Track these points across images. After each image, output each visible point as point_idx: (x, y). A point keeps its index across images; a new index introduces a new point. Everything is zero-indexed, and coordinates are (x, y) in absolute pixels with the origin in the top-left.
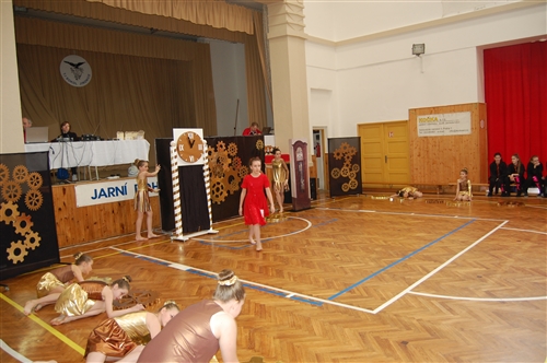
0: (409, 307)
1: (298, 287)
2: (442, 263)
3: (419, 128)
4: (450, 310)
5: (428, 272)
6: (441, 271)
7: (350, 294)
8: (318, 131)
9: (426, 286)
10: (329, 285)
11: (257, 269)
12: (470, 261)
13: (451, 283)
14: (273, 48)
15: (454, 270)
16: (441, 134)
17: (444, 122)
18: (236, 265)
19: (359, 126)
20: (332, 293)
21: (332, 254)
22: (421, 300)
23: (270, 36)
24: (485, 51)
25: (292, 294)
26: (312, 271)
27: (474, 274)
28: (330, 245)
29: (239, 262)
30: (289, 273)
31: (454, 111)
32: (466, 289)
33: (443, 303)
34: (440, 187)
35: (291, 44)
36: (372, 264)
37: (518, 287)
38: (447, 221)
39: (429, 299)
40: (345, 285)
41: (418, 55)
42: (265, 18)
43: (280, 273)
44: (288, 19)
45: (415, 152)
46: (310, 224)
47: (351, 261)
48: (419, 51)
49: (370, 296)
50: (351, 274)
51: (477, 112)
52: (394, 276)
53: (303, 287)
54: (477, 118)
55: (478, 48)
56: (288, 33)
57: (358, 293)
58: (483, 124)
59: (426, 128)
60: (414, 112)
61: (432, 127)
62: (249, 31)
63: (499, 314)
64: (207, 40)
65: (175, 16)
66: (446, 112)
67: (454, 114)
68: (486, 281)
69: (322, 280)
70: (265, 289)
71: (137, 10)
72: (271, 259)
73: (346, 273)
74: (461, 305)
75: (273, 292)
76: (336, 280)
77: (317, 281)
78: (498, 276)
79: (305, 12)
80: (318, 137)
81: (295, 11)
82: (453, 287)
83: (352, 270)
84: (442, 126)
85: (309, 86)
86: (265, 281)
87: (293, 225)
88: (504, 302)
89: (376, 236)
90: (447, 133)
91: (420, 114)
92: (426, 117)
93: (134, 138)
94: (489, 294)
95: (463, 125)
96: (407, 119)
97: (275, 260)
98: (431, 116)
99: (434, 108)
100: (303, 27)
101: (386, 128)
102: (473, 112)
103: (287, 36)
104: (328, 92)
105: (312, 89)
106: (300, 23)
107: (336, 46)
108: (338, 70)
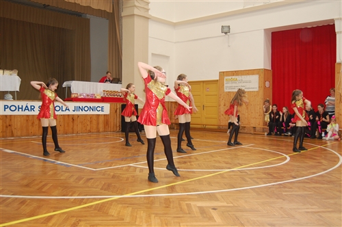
3: (225, 85)
14: (125, 22)
17: (241, 81)
23: (123, 14)
24: (272, 33)
25: (60, 162)
31: (248, 74)
35: (136, 20)
41: (226, 33)
44: (137, 4)
45: (222, 104)
46: (123, 140)
48: (226, 30)
51: (262, 75)
54: (263, 80)
55: (265, 30)
56: (136, 12)
58: (267, 84)
59: (230, 86)
60: (222, 74)
61: (234, 85)
62: (108, 9)
64: (88, 16)
66: (243, 75)
67: (248, 76)
77: (83, 159)
84: (240, 84)
85: (151, 51)
91: (227, 75)
92: (230, 77)
93: (11, 75)
95: (252, 85)
96: (218, 79)
98: (233, 77)
99: (235, 71)
100: (148, 10)
101: (205, 85)
102: (260, 75)
103: (134, 15)
104: (167, 57)
105: (152, 54)
106: (145, 7)
107: (175, 25)
108: (175, 43)
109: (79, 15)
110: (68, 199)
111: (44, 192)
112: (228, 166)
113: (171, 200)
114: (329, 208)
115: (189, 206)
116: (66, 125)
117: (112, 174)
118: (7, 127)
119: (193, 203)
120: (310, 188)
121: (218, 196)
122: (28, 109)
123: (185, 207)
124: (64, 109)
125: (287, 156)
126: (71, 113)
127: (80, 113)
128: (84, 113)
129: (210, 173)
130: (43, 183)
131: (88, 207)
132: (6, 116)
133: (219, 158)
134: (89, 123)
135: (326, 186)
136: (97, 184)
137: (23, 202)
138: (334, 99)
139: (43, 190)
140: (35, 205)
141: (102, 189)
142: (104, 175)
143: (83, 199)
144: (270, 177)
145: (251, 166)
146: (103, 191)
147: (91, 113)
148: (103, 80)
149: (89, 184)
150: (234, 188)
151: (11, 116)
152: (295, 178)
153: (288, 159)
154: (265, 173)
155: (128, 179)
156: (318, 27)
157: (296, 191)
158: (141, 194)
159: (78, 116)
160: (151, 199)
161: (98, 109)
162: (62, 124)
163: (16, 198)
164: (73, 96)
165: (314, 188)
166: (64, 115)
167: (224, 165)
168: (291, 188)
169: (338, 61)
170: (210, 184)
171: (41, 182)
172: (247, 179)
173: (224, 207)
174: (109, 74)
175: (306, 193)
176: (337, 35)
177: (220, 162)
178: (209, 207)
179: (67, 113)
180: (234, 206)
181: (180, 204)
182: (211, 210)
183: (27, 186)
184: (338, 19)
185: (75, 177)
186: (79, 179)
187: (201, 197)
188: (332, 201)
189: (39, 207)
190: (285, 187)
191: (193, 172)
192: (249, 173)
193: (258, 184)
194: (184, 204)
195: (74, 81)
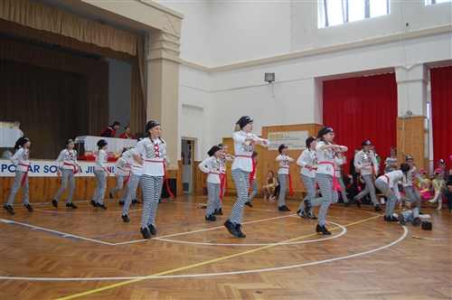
14: (151, 67)
17: (288, 138)
19: (224, 139)
23: (149, 57)
24: (324, 82)
31: (296, 130)
33: (171, 244)
35: (164, 64)
41: (270, 82)
42: (146, 43)
44: (165, 46)
45: (266, 165)
48: (270, 78)
51: (313, 131)
55: (315, 78)
56: (164, 55)
59: (275, 144)
60: (266, 130)
61: (279, 142)
62: (132, 51)
64: (107, 59)
65: (64, 33)
66: (290, 130)
67: (296, 132)
71: (28, 25)
79: (181, 41)
81: (172, 39)
85: (181, 102)
91: (270, 132)
92: (275, 134)
93: (11, 128)
94: (212, 242)
96: (261, 135)
98: (279, 133)
99: (281, 127)
100: (178, 53)
102: (310, 131)
103: (162, 59)
104: (201, 109)
105: (183, 105)
106: (176, 50)
107: (210, 72)
108: (210, 92)
109: (96, 58)
110: (80, 281)
111: (49, 273)
112: (274, 239)
113: (206, 282)
114: (394, 289)
115: (228, 289)
116: (77, 189)
117: (134, 249)
118: (4, 191)
119: (232, 286)
120: (371, 265)
121: (262, 276)
122: (31, 170)
123: (223, 291)
125: (343, 227)
126: (84, 174)
129: (253, 248)
130: (49, 261)
131: (104, 291)
132: (4, 178)
133: (262, 230)
135: (390, 262)
136: (115, 262)
137: (24, 285)
138: (395, 159)
139: (49, 270)
140: (38, 288)
141: (121, 269)
142: (124, 250)
143: (98, 281)
144: (324, 252)
145: (301, 240)
146: (122, 271)
149: (106, 262)
150: (282, 266)
151: (9, 177)
152: (354, 253)
153: (345, 230)
154: (317, 248)
155: (153, 255)
156: (376, 76)
157: (355, 270)
158: (169, 274)
159: (93, 178)
160: (182, 280)
163: (15, 281)
164: (86, 154)
165: (376, 265)
167: (269, 238)
168: (349, 266)
169: (400, 115)
170: (252, 261)
171: (46, 260)
172: (297, 255)
173: (270, 289)
175: (367, 271)
176: (398, 86)
177: (264, 235)
178: (253, 290)
180: (283, 289)
181: (217, 287)
182: (254, 294)
183: (29, 264)
184: (398, 67)
185: (88, 254)
186: (94, 256)
187: (242, 278)
188: (397, 281)
189: (43, 292)
190: (342, 265)
191: (233, 247)
192: (299, 247)
193: (310, 261)
194: (222, 286)
195: (88, 137)
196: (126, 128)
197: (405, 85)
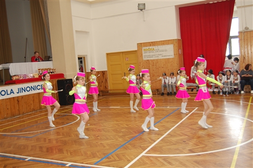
0: (145, 164)
1: (73, 159)
2: (162, 135)
3: (144, 55)
4: (169, 163)
5: (155, 141)
6: (162, 140)
7: (107, 160)
8: (81, 58)
9: (154, 150)
10: (94, 155)
11: (45, 150)
12: (179, 133)
13: (168, 147)
15: (169, 139)
16: (157, 58)
17: (158, 50)
18: (30, 148)
19: (107, 54)
20: (96, 160)
21: (94, 135)
22: (152, 159)
24: (179, 8)
25: (70, 164)
26: (82, 147)
27: (182, 140)
28: (93, 130)
29: (32, 146)
30: (67, 151)
31: (164, 44)
32: (177, 149)
33: (165, 159)
34: (158, 90)
36: (120, 139)
37: (206, 146)
38: (163, 110)
39: (156, 158)
40: (104, 154)
41: (141, 10)
43: (61, 151)
46: (79, 118)
47: (107, 139)
48: (142, 7)
49: (120, 159)
50: (107, 147)
51: (176, 45)
52: (134, 146)
53: (77, 158)
54: (177, 48)
55: (176, 6)
57: (112, 159)
58: (180, 51)
59: (148, 55)
60: (140, 45)
61: (151, 54)
63: (197, 162)
66: (159, 45)
67: (164, 46)
68: (188, 144)
69: (89, 153)
70: (52, 163)
72: (54, 142)
73: (104, 147)
74: (176, 159)
75: (57, 164)
76: (98, 152)
77: (86, 154)
78: (195, 140)
80: (81, 62)
82: (170, 149)
83: (108, 145)
84: (157, 53)
85: (75, 29)
86: (51, 157)
87: (68, 119)
88: (199, 155)
89: (121, 122)
90: (160, 57)
91: (144, 46)
92: (148, 48)
94: (191, 151)
95: (170, 53)
96: (137, 49)
97: (57, 142)
98: (151, 47)
99: (152, 42)
101: (124, 55)
102: (174, 45)
105: (76, 31)
108: (92, 19)
116: (12, 108)
124: (9, 93)
126: (16, 95)
127: (24, 94)
128: (27, 93)
134: (32, 102)
147: (33, 92)
148: (34, 60)
156: (218, 2)
159: (22, 97)
161: (39, 87)
162: (9, 107)
164: (14, 78)
166: (9, 98)
174: (37, 54)
179: (12, 96)
195: (11, 64)
196: (35, 53)
197: (243, 9)
